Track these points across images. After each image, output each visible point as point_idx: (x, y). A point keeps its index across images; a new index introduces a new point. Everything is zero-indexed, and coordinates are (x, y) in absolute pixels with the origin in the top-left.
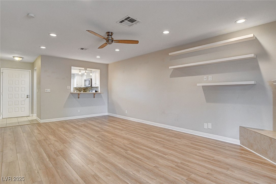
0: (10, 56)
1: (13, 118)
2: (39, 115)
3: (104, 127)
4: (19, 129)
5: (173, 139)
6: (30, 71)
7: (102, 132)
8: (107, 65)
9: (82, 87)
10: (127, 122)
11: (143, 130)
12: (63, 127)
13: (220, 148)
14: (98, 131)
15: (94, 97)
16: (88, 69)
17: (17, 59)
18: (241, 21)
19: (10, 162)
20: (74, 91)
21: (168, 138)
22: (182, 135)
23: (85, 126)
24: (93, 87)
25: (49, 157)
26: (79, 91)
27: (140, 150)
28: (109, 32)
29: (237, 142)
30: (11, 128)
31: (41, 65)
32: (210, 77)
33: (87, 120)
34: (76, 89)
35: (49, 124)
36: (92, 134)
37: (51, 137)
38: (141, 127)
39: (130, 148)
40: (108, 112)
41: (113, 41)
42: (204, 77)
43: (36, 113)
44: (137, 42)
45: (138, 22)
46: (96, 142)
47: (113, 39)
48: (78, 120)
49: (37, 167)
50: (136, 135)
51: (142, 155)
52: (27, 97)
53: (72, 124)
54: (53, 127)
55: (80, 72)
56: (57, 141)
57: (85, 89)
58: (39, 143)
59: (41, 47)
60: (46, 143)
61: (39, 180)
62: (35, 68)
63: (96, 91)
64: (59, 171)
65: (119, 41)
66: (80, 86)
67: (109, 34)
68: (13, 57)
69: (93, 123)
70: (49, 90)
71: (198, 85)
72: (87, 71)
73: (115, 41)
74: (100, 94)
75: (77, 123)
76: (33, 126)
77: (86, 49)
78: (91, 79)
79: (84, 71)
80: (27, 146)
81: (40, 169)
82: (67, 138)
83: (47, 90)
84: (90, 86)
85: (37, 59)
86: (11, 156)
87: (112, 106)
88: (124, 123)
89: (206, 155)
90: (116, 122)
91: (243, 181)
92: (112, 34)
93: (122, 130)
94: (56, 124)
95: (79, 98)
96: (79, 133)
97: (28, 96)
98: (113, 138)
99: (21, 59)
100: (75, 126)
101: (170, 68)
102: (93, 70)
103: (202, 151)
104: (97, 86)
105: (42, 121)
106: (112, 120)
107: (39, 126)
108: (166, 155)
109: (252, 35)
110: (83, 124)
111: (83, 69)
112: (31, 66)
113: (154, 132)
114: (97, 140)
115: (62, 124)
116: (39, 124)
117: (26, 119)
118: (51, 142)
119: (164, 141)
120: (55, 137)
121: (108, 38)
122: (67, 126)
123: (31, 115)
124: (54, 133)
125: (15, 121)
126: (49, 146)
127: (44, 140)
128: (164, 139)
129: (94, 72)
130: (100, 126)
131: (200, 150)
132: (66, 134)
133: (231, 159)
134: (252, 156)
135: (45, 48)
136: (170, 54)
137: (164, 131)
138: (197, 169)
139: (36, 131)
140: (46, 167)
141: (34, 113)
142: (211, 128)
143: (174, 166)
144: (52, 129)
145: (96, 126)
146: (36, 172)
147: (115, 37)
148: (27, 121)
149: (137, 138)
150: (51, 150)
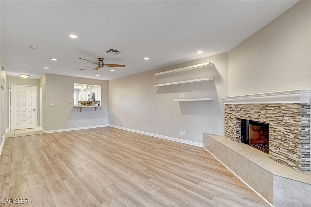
0: (18, 74)
1: (20, 130)
2: (44, 127)
3: (101, 136)
4: (26, 138)
5: (154, 144)
6: (37, 87)
7: (98, 139)
8: (108, 81)
9: (86, 101)
10: (123, 132)
11: (134, 138)
12: (65, 137)
13: (186, 150)
14: (95, 139)
15: (96, 110)
16: (90, 85)
17: (24, 77)
18: (200, 52)
19: (17, 162)
20: (79, 105)
21: (150, 143)
22: (164, 141)
23: (85, 135)
24: (96, 101)
25: (49, 158)
26: (84, 104)
27: (123, 153)
28: (100, 58)
29: (201, 145)
30: (19, 138)
31: (46, 82)
32: (184, 94)
33: (88, 131)
34: (81, 103)
35: (53, 134)
36: (88, 142)
37: (53, 145)
38: (132, 136)
39: (115, 151)
40: (109, 124)
41: (103, 65)
42: (180, 94)
43: (42, 125)
44: (124, 66)
45: (121, 52)
46: (90, 147)
47: (104, 63)
48: (80, 131)
49: (39, 164)
50: (125, 142)
51: (123, 155)
52: (34, 111)
53: (74, 134)
54: (56, 137)
55: (82, 88)
56: (58, 147)
57: (89, 103)
58: (43, 149)
59: (45, 68)
60: (49, 148)
61: (39, 171)
62: (41, 85)
63: (99, 105)
64: (55, 166)
65: (109, 65)
66: (84, 100)
67: (101, 60)
68: (20, 75)
69: (93, 133)
70: (53, 104)
71: (174, 100)
72: (89, 87)
73: (105, 65)
74: (101, 107)
75: (79, 134)
76: (39, 136)
77: (85, 70)
78: (94, 94)
79: (86, 87)
80: (32, 151)
81: (41, 165)
82: (66, 145)
83: (51, 104)
84: (93, 100)
85: (42, 76)
86: (19, 158)
87: (112, 118)
88: (120, 132)
89: (171, 155)
90: (113, 132)
91: (185, 169)
92: (103, 60)
93: (115, 138)
94: (60, 134)
95: (81, 111)
96: (78, 141)
97: (34, 109)
98: (105, 144)
99: (27, 77)
100: (76, 135)
101: (155, 86)
102: (95, 86)
103: (171, 152)
104: (98, 100)
105: (47, 132)
106: (111, 131)
107: (44, 136)
108: (141, 155)
109: (208, 63)
110: (83, 134)
111: (86, 85)
112: (38, 82)
113: (142, 139)
114: (91, 146)
115: (65, 134)
116: (44, 135)
117: (32, 130)
118: (53, 148)
119: (146, 146)
120: (57, 144)
121: (99, 62)
122: (69, 136)
123: (37, 127)
124: (56, 141)
125: (22, 132)
126: (50, 151)
127: (47, 146)
128: (147, 144)
129: (96, 88)
130: (98, 136)
131: (169, 151)
132: (67, 142)
133: (188, 157)
134: (206, 155)
135: (48, 68)
136: (155, 75)
137: (151, 138)
138: (158, 163)
139: (41, 140)
140: (45, 164)
141: (40, 124)
142: (185, 135)
143: (142, 161)
144: (55, 138)
145: (95, 136)
146: (38, 167)
147: (105, 62)
148: (33, 132)
149: (125, 144)
150: (52, 153)
